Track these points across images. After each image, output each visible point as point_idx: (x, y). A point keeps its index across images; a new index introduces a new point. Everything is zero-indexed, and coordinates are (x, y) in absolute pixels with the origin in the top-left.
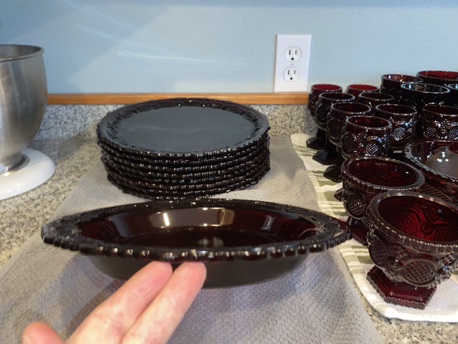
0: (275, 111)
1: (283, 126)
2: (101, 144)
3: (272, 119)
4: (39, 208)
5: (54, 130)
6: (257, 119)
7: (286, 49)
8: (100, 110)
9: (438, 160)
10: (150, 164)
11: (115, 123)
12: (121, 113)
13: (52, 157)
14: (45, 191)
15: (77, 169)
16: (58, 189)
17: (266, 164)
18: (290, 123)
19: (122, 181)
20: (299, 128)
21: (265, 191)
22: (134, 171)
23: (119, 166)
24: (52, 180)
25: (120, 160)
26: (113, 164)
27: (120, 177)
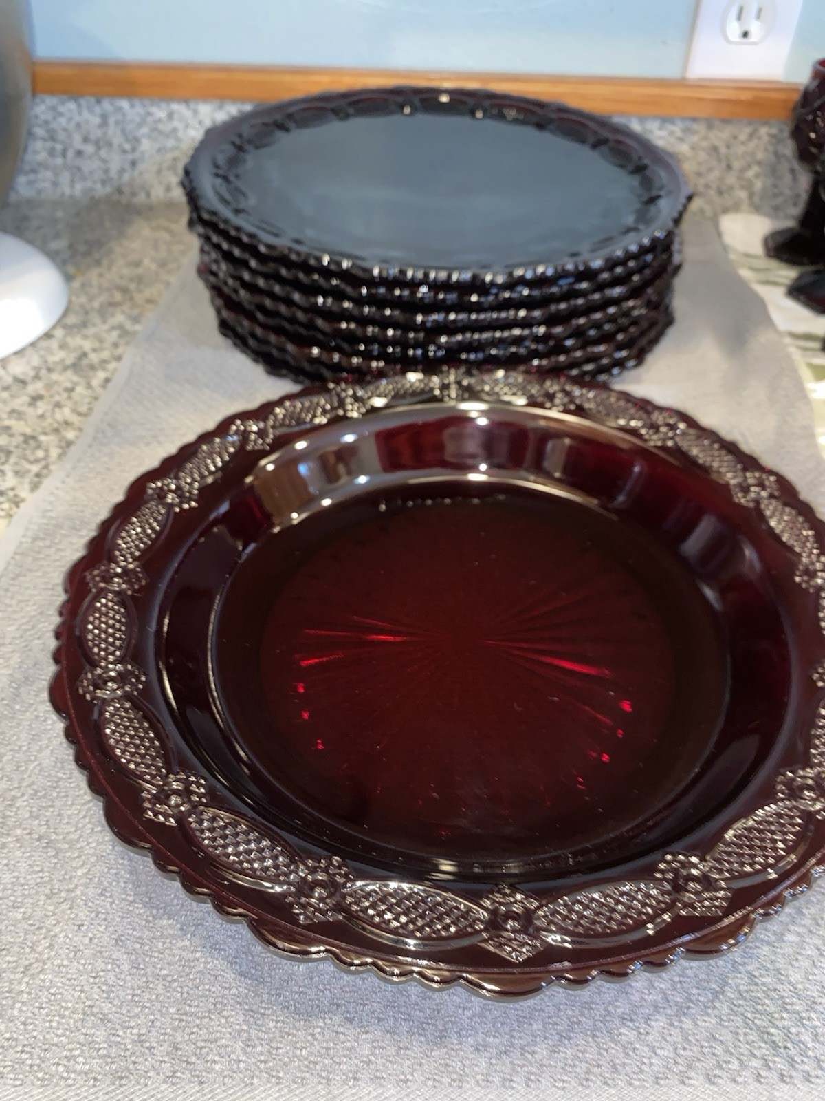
0: (682, 140)
2: (200, 229)
4: (42, 407)
5: (49, 174)
8: (176, 116)
10: (349, 299)
11: (233, 162)
12: (246, 131)
13: (52, 256)
14: (52, 359)
15: (128, 296)
16: (85, 355)
18: (722, 179)
19: (265, 342)
20: (743, 194)
22: (300, 315)
23: (257, 299)
24: (65, 327)
25: (261, 282)
26: (236, 291)
27: (259, 331)
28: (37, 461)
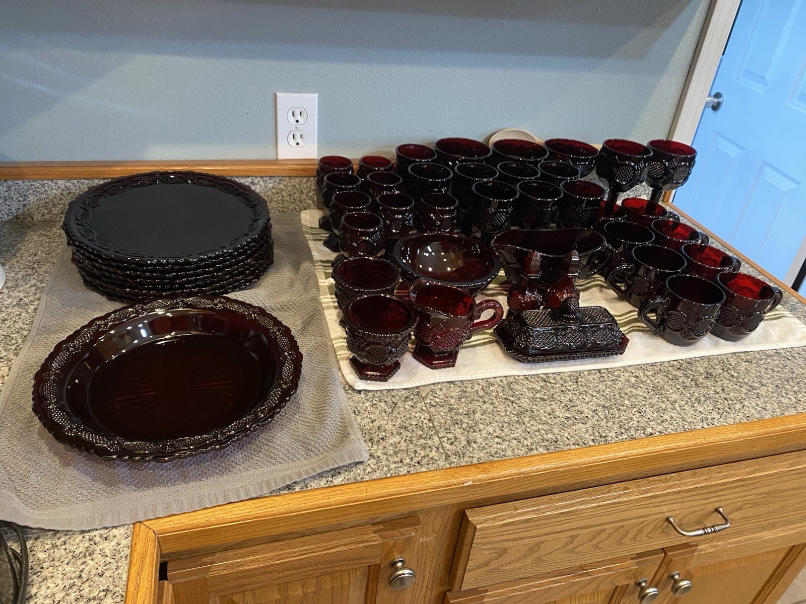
0: (280, 183)
1: (292, 201)
2: (73, 247)
3: (277, 193)
4: (8, 323)
6: (256, 205)
7: (289, 111)
9: (425, 254)
10: (139, 271)
12: (86, 200)
15: (34, 270)
16: (21, 299)
17: (268, 258)
18: (300, 197)
19: (106, 288)
20: (311, 203)
21: (267, 291)
23: (102, 273)
24: (7, 288)
25: (104, 267)
26: (93, 270)
27: (103, 284)
28: (13, 344)
